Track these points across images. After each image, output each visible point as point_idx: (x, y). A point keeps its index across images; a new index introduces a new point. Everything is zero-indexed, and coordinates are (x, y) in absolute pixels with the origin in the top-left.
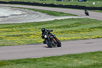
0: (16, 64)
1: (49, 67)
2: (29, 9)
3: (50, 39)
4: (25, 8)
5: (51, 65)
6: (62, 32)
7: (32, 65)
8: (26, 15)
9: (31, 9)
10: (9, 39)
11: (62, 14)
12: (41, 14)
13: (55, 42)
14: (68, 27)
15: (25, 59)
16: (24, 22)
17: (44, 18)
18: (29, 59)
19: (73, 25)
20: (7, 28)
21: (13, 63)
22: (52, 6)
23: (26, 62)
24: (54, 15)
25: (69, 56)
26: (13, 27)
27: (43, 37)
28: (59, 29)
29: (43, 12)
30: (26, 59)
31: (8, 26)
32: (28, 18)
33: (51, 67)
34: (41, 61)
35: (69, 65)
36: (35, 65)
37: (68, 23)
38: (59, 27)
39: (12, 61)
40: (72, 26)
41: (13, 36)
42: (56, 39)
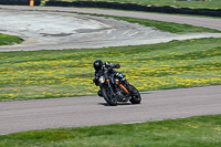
0: (90, 136)
1: (159, 142)
2: (115, 17)
3: (113, 85)
4: (107, 16)
5: (164, 139)
6: (188, 68)
7: (124, 139)
8: (109, 31)
9: (121, 18)
10: (73, 83)
11: (188, 28)
12: (142, 27)
13: (124, 93)
14: (201, 56)
15: (108, 127)
16: (107, 46)
17: (149, 37)
18: (117, 126)
19: (212, 51)
20: (69, 58)
21: (82, 135)
22: (167, 10)
23: (110, 133)
24: (171, 32)
25: (204, 119)
26: (83, 56)
27: (97, 82)
28: (181, 62)
29: (147, 23)
30: (111, 126)
31: (72, 54)
32: (114, 37)
33: (166, 142)
34: (143, 129)
35: (204, 138)
36: (130, 138)
37: (202, 48)
38: (182, 57)
39: (81, 130)
40: (211, 54)
41: (83, 76)
42: (127, 85)
